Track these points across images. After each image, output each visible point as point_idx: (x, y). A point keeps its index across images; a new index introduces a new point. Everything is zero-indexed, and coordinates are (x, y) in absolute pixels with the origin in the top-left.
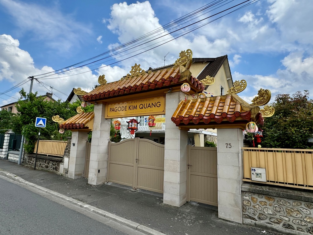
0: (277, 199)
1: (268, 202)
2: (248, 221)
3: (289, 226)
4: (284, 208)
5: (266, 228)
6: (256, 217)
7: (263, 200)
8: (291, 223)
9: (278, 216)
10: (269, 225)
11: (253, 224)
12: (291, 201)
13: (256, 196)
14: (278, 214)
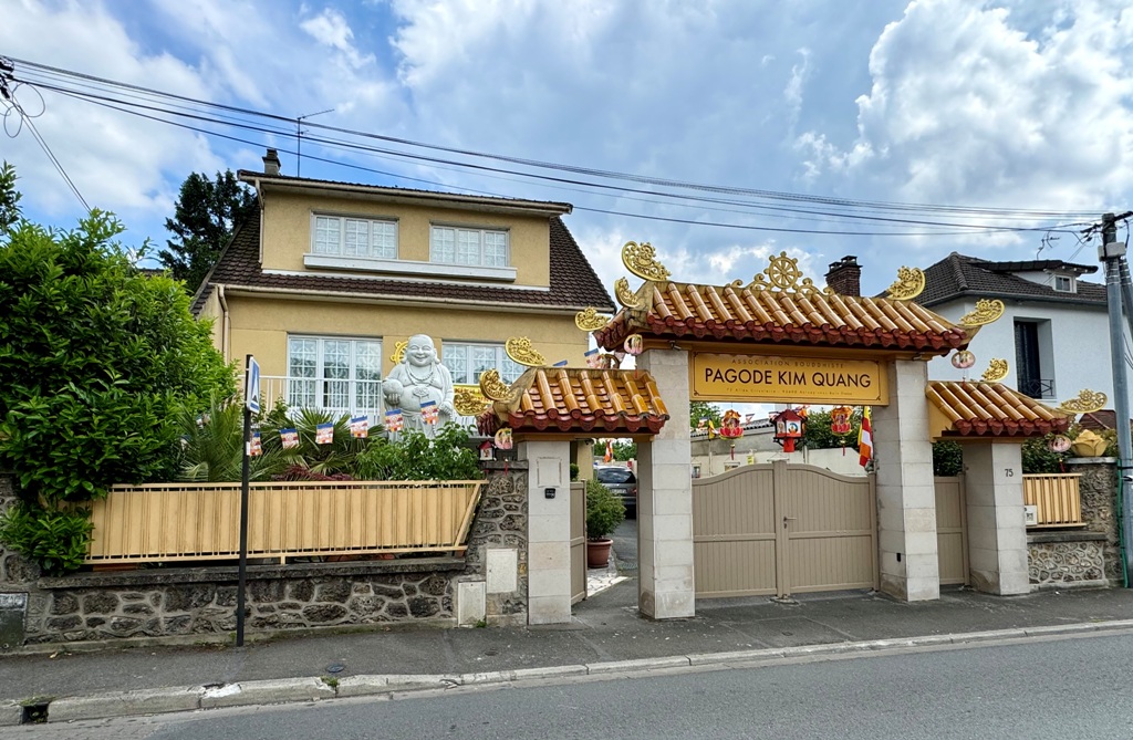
0: (1056, 545)
1: (1048, 553)
2: (1033, 586)
3: (1069, 579)
4: (1063, 554)
5: (1051, 589)
6: (1038, 579)
7: (1044, 551)
8: (1071, 574)
9: (1058, 570)
10: (1052, 585)
11: (1037, 589)
12: (1068, 545)
13: (1035, 548)
14: (1059, 565)
